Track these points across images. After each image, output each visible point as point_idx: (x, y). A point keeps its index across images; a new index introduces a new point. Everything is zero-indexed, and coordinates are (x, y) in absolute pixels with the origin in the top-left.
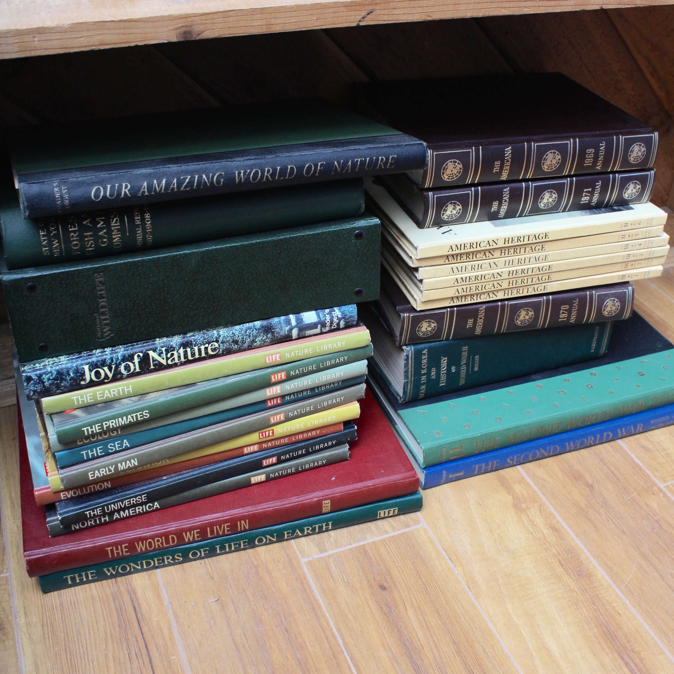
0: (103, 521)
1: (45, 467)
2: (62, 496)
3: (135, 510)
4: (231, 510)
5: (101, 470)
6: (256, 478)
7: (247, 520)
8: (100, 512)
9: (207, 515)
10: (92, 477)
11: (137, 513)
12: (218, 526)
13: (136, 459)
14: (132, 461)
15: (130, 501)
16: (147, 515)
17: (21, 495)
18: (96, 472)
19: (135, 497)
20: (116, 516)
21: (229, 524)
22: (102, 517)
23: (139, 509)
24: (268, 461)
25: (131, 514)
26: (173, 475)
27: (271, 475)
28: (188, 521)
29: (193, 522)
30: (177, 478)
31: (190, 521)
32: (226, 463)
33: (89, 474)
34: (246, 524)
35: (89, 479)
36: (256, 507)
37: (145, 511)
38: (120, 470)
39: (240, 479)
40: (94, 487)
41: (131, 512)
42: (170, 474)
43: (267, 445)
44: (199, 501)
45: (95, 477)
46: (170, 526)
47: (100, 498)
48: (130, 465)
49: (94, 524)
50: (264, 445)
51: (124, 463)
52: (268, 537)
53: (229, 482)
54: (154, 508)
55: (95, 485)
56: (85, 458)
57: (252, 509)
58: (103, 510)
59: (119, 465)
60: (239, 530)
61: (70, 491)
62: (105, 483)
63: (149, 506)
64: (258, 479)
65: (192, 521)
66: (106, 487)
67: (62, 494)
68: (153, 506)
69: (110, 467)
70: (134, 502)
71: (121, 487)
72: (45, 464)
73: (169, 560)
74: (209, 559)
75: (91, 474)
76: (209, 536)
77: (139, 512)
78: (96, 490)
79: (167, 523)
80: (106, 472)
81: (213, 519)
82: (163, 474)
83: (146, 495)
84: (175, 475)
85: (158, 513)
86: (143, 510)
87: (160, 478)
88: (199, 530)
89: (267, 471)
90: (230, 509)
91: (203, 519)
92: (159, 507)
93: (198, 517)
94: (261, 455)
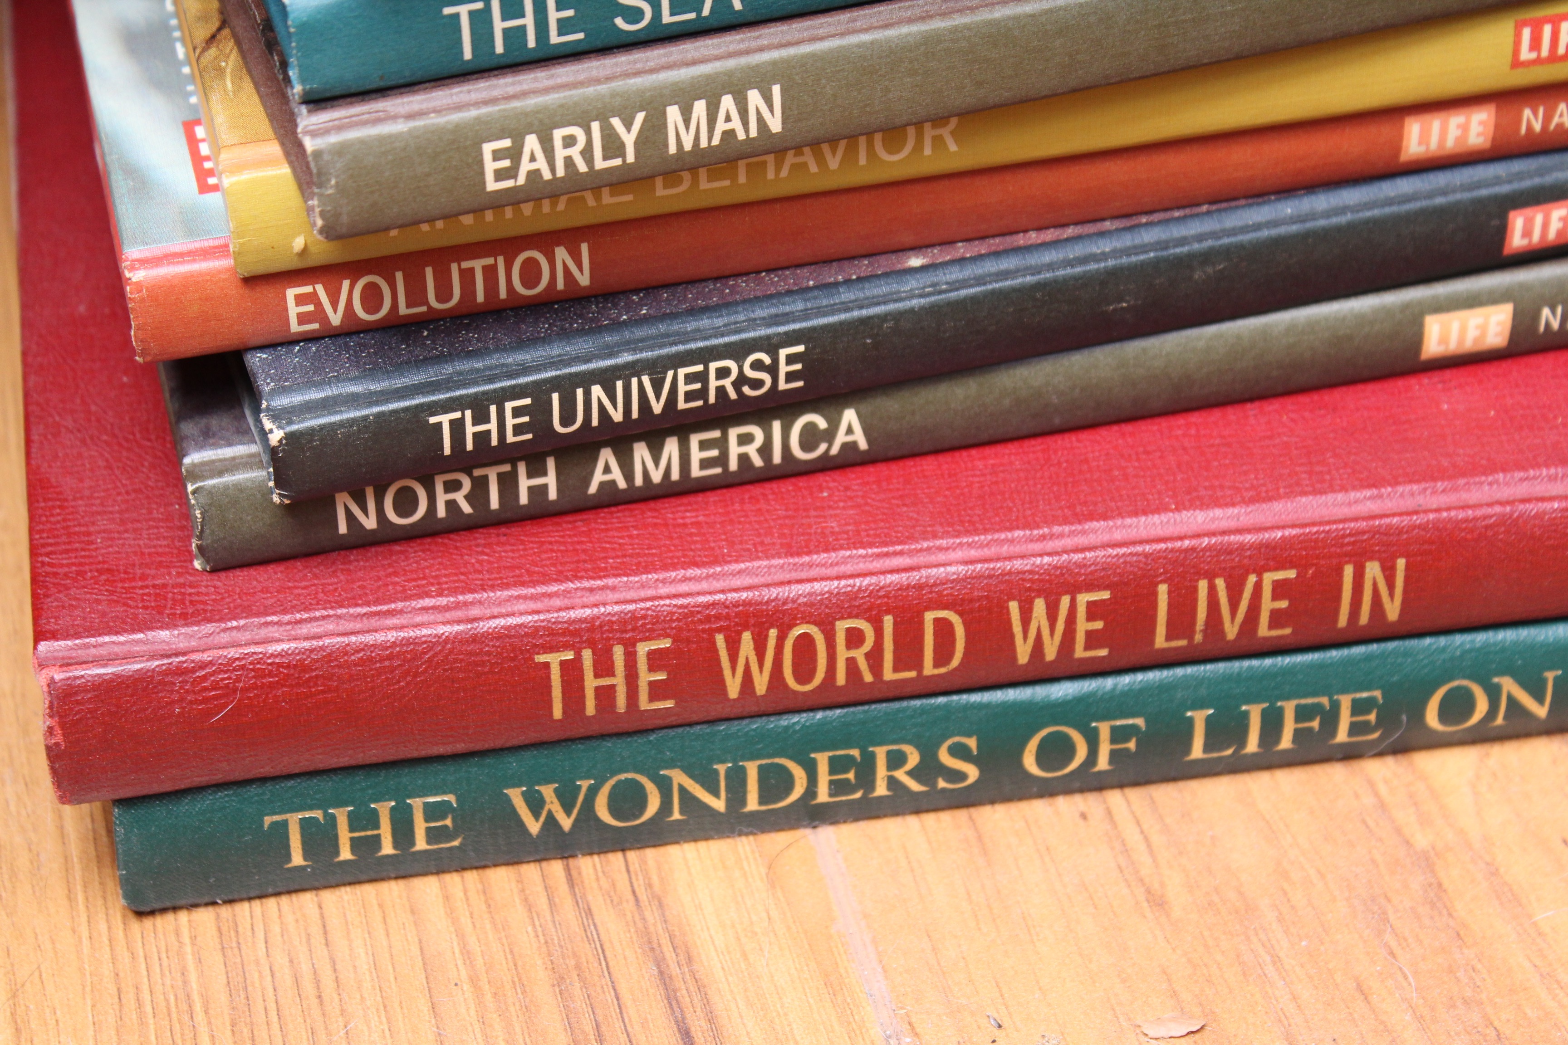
0: (524, 499)
1: (193, 142)
2: (293, 311)
3: (722, 444)
4: (1304, 493)
5: (558, 134)
6: (1455, 327)
7: (1401, 563)
8: (518, 430)
9: (1158, 511)
10: (500, 175)
11: (733, 465)
12: (1220, 583)
13: (776, 90)
14: (754, 97)
15: (702, 377)
16: (787, 486)
17: (24, 338)
18: (532, 142)
19: (738, 352)
20: (607, 470)
21: (1292, 574)
22: (522, 469)
23: (746, 439)
24: (1539, 219)
25: (696, 472)
26: (962, 249)
27: (1546, 312)
28: (1043, 538)
29: (1068, 542)
30: (990, 267)
31: (1052, 536)
32: (1288, 208)
33: (488, 148)
34: (1391, 586)
35: (484, 183)
36: (1455, 489)
37: (777, 458)
38: (672, 149)
39: (1361, 319)
40: (490, 273)
41: (696, 455)
42: (951, 242)
43: (1547, 119)
44: (1104, 432)
45: (521, 180)
46: (932, 559)
47: (521, 345)
48: (736, 124)
49: (467, 508)
50: (1527, 113)
51: (700, 108)
52: (1508, 685)
53: (1291, 329)
54: (835, 450)
55: (501, 260)
56: (468, 55)
57: (1435, 502)
58: (540, 410)
59: (673, 113)
60: (1343, 621)
61: (346, 284)
62: (561, 253)
63: (810, 428)
64: (1463, 330)
65: (1061, 536)
66: (560, 285)
67: (291, 293)
68: (829, 435)
69: (616, 122)
70: (727, 383)
71: (651, 289)
72: (189, 127)
73: (900, 775)
74: (1135, 795)
75: (497, 155)
76: (1160, 641)
77: (744, 459)
78: (503, 294)
79: (912, 539)
80: (587, 153)
81: (1198, 536)
82: (908, 239)
83: (801, 348)
84: (982, 248)
85: (854, 479)
86: (765, 450)
87: (884, 264)
88: (1105, 595)
89: (1523, 287)
90: (1295, 490)
91: (1133, 534)
92: (863, 445)
93: (1104, 517)
94: (1497, 181)
